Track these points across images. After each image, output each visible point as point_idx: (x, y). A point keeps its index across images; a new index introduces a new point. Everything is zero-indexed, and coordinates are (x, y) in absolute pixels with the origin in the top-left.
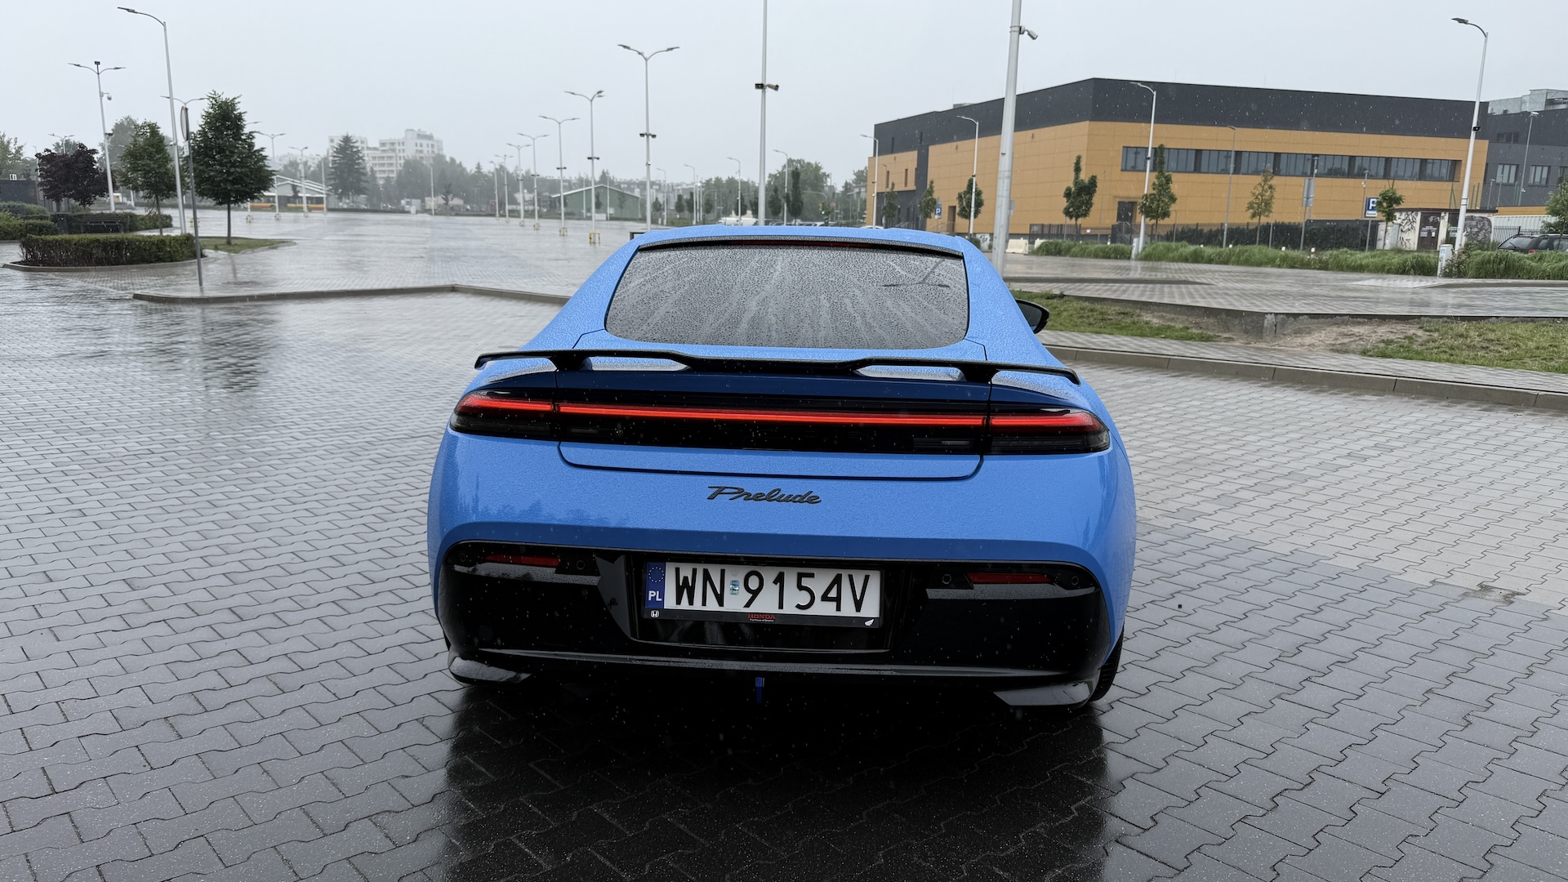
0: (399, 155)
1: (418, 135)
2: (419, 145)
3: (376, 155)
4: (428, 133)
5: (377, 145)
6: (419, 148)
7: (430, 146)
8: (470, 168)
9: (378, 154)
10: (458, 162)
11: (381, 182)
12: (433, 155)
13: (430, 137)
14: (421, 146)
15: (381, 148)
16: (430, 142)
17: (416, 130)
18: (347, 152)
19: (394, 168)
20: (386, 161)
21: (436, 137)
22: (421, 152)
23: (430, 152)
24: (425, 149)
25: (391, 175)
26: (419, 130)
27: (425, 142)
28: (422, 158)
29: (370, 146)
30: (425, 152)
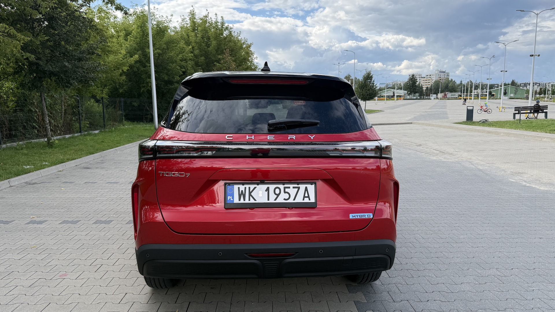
0: (432, 79)
1: (440, 72)
2: (440, 75)
3: (424, 80)
4: (444, 70)
5: (425, 76)
6: (440, 76)
7: (444, 75)
8: (458, 82)
9: (425, 79)
10: (453, 80)
11: (424, 89)
12: (444, 78)
13: (444, 72)
14: (441, 75)
15: (426, 77)
16: (445, 74)
17: (439, 70)
18: (413, 79)
19: (430, 84)
20: (427, 81)
21: (447, 72)
22: (440, 77)
23: (444, 77)
24: (442, 76)
25: (429, 86)
26: (440, 70)
27: (442, 74)
28: (440, 79)
29: (422, 77)
30: (442, 77)
